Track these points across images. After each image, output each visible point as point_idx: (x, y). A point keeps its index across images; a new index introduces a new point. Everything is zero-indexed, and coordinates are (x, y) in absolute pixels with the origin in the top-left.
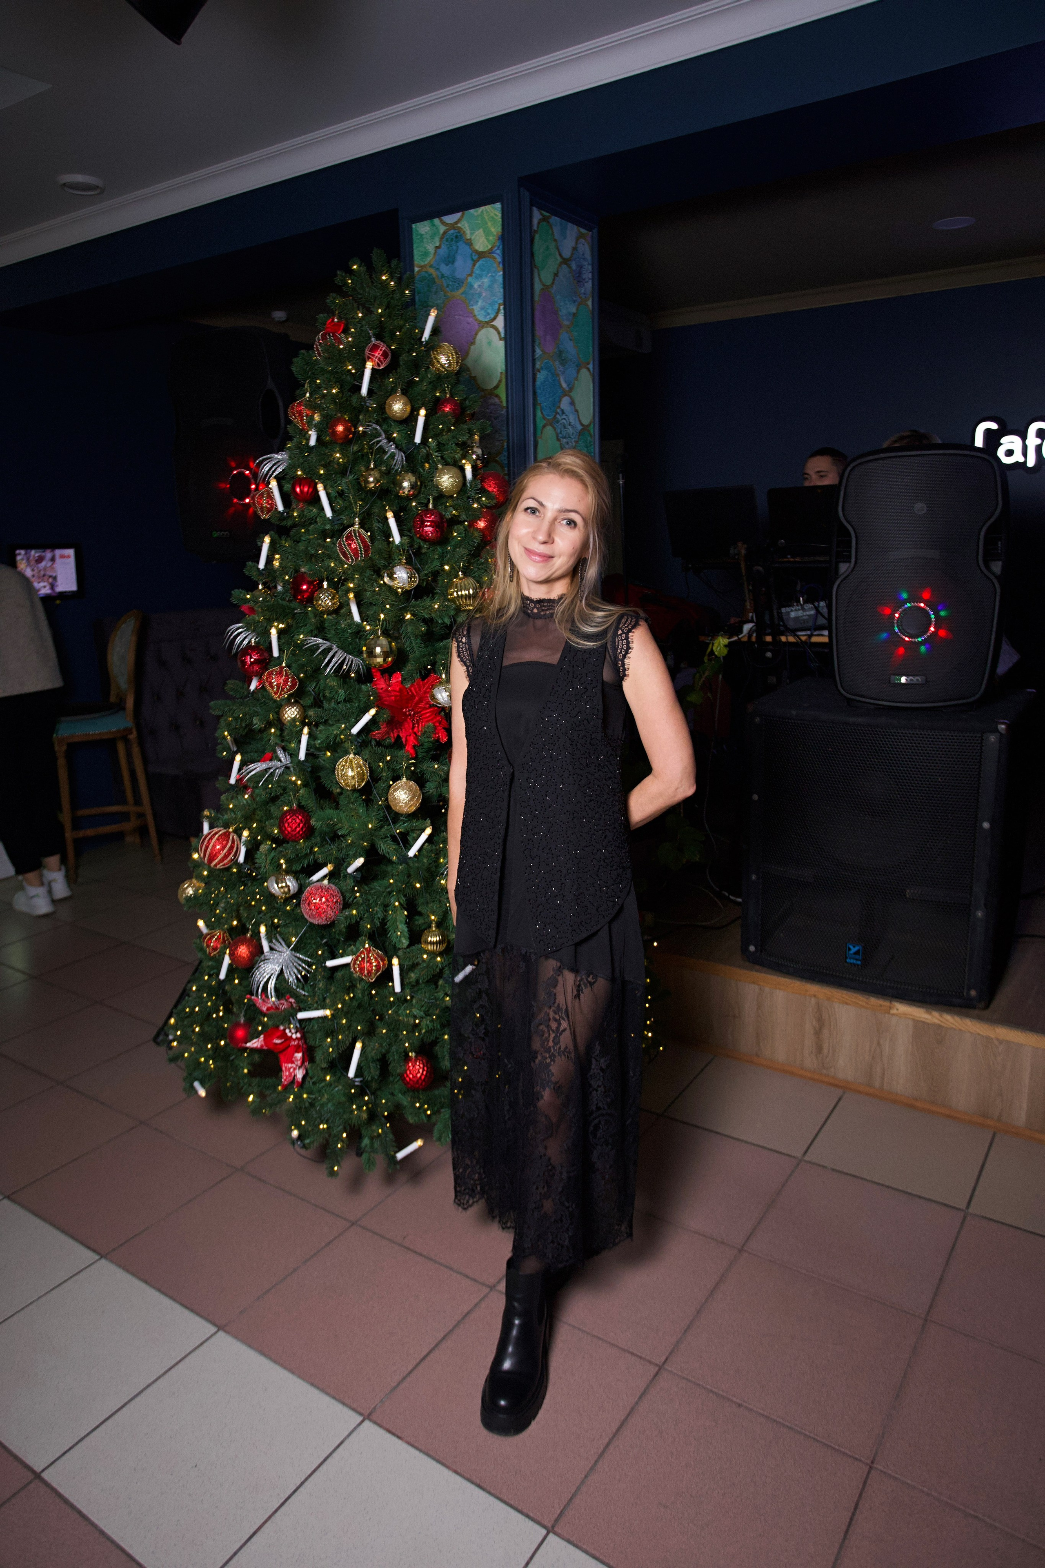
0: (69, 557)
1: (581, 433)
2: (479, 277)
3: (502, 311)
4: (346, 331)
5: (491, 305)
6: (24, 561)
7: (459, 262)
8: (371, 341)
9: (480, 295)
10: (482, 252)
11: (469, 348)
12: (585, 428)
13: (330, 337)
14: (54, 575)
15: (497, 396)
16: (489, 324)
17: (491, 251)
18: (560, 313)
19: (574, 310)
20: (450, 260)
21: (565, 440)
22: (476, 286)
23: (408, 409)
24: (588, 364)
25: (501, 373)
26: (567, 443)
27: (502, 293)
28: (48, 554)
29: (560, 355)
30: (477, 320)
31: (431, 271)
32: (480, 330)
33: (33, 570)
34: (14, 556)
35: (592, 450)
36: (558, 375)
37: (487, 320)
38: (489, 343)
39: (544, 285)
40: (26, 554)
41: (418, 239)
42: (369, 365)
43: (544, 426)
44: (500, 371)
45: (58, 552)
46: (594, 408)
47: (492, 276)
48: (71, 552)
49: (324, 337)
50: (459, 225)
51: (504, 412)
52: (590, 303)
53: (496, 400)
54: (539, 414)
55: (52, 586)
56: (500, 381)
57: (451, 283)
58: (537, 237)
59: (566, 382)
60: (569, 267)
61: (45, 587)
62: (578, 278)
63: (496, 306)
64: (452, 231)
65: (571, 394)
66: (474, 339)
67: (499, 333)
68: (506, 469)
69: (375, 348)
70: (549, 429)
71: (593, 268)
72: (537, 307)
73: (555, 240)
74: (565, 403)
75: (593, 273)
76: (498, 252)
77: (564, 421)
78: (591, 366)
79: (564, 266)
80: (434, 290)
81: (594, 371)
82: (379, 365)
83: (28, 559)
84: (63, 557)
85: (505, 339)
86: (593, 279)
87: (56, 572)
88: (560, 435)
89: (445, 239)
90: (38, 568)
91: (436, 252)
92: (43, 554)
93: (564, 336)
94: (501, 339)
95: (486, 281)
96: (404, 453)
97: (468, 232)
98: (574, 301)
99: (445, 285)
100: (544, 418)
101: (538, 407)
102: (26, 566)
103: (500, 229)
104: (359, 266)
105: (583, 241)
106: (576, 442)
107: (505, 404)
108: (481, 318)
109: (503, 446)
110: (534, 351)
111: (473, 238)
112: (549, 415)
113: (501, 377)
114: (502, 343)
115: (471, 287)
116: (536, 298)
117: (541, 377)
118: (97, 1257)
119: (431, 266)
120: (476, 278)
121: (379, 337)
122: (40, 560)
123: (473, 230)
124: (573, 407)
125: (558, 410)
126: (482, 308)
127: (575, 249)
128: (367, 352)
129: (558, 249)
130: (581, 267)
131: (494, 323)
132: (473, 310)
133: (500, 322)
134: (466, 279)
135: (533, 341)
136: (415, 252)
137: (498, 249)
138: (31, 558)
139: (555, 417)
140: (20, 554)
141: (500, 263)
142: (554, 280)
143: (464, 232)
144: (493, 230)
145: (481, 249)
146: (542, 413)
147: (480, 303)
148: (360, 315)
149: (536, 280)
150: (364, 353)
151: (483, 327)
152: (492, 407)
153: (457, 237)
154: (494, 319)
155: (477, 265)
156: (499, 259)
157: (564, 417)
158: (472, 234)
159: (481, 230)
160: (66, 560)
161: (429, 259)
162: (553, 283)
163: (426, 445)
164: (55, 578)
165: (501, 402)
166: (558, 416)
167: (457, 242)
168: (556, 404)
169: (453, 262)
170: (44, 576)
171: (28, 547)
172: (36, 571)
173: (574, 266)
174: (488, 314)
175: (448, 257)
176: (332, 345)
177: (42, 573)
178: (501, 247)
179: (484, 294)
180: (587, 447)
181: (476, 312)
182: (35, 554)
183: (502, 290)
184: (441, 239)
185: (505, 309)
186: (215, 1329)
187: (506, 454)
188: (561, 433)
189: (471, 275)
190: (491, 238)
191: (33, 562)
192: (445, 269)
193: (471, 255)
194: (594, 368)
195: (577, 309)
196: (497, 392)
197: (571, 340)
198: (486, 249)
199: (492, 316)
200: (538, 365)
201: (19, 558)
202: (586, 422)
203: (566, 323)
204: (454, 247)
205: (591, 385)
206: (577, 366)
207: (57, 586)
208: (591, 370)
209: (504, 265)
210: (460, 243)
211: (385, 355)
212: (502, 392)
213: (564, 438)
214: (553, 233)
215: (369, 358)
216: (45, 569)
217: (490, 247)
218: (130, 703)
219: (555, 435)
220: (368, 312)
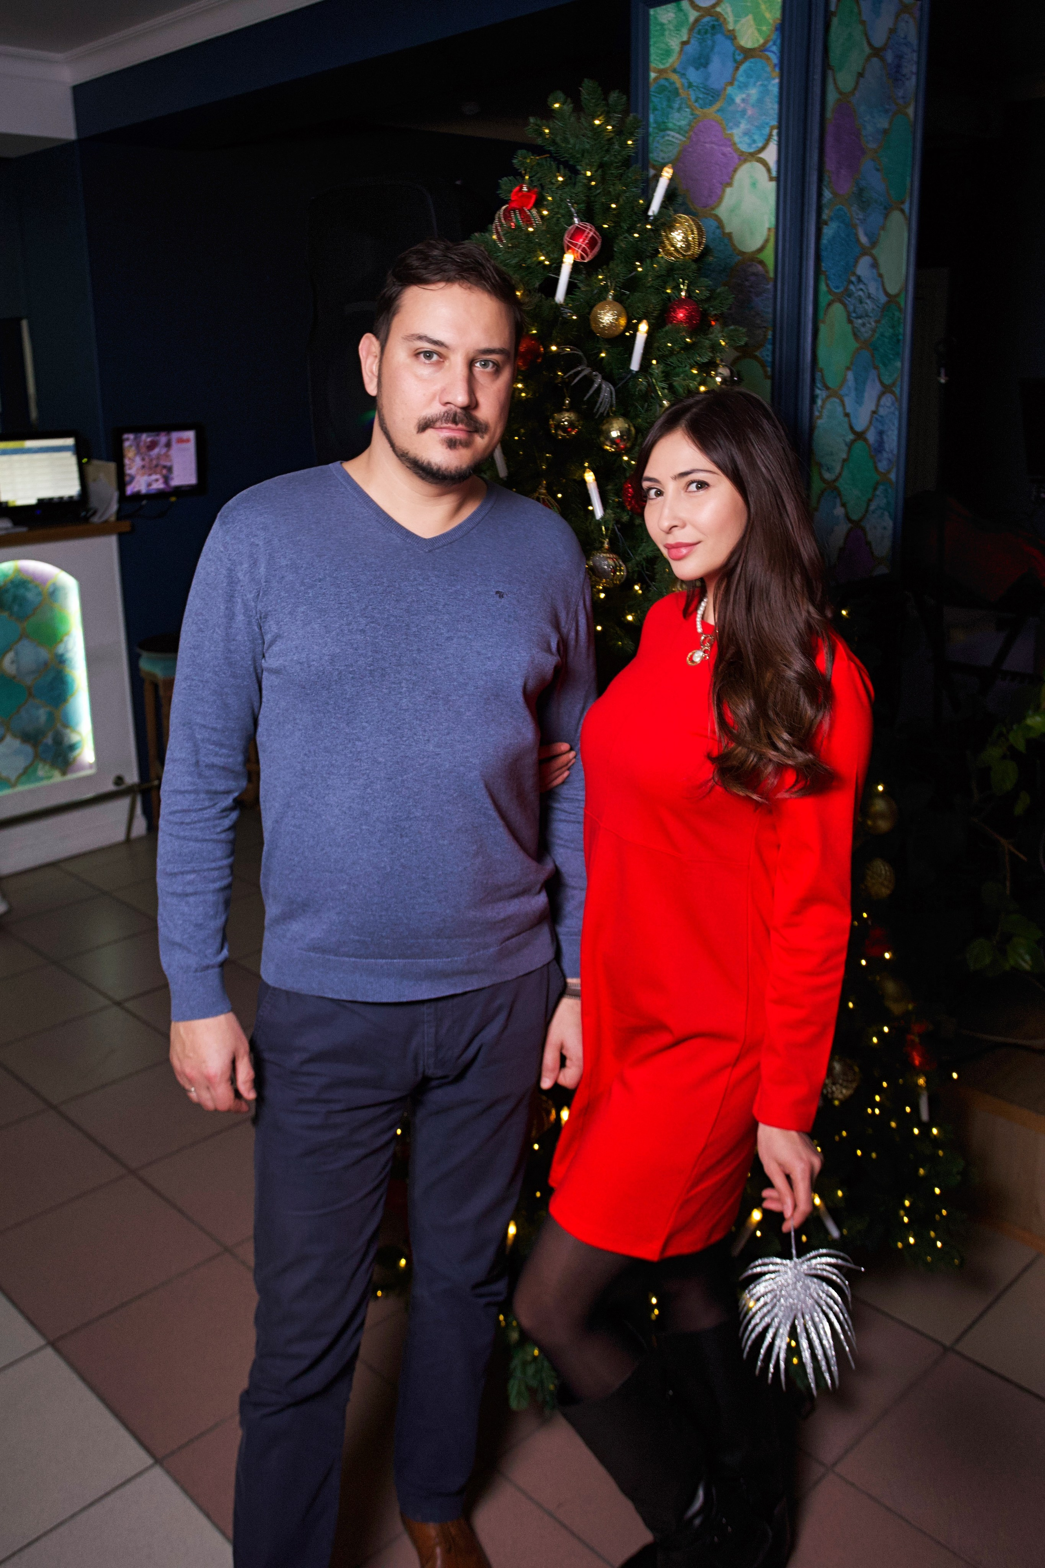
0: (188, 441)
1: (885, 308)
2: (744, 86)
3: (775, 138)
4: (539, 204)
5: (760, 128)
6: (133, 448)
7: (715, 65)
8: (573, 223)
9: (744, 112)
10: (750, 50)
11: (724, 191)
12: (892, 299)
13: (515, 214)
14: (168, 464)
15: (761, 262)
16: (754, 156)
17: (763, 49)
18: (864, 133)
19: (886, 125)
20: (702, 62)
21: (860, 321)
22: (738, 100)
23: (623, 322)
24: (903, 202)
25: (769, 229)
26: (864, 325)
27: (776, 111)
28: (163, 439)
29: (861, 198)
30: (737, 150)
31: (675, 77)
32: (741, 165)
33: (143, 459)
34: (122, 442)
35: (901, 330)
36: (855, 226)
37: (752, 150)
38: (754, 184)
39: (841, 93)
40: (135, 438)
41: (656, 31)
42: (569, 259)
43: (829, 304)
44: (767, 225)
45: (175, 435)
46: (907, 269)
47: (762, 85)
48: (190, 435)
49: (507, 216)
50: (718, 9)
51: (770, 286)
52: (911, 111)
53: (760, 268)
54: (823, 287)
55: (166, 480)
56: (767, 241)
57: (701, 96)
58: (835, 21)
59: (866, 235)
60: (883, 59)
61: (157, 480)
62: (896, 74)
63: (766, 131)
64: (707, 19)
65: (874, 252)
66: (731, 178)
67: (769, 170)
68: (769, 369)
69: (579, 232)
70: (837, 307)
71: (919, 57)
72: (830, 129)
73: (863, 23)
74: (863, 267)
75: (918, 63)
76: (774, 48)
77: (861, 293)
78: (906, 207)
79: (875, 60)
80: (676, 106)
81: (910, 213)
82: (583, 258)
83: (138, 447)
84: (181, 441)
85: (778, 179)
86: (918, 74)
87: (171, 460)
88: (854, 315)
89: (696, 31)
90: (150, 456)
91: (681, 50)
92: (157, 438)
93: (867, 165)
94: (771, 179)
95: (754, 92)
96: (614, 385)
97: (730, 19)
98: (886, 111)
99: (693, 98)
100: (830, 291)
101: (823, 277)
102: (136, 455)
103: (778, 14)
104: (563, 104)
105: (906, 16)
106: (877, 322)
107: (772, 275)
108: (744, 147)
109: (765, 336)
110: (820, 195)
111: (737, 28)
112: (837, 287)
113: (769, 235)
114: (773, 184)
115: (731, 101)
116: (829, 114)
117: (828, 232)
119: (674, 71)
120: (740, 87)
121: (588, 216)
122: (152, 446)
123: (738, 16)
124: (875, 271)
125: (853, 279)
126: (746, 133)
127: (892, 31)
128: (566, 238)
129: (866, 35)
130: (899, 57)
131: (762, 155)
132: (732, 135)
133: (771, 154)
134: (725, 89)
135: (820, 180)
136: (653, 50)
137: (774, 44)
138: (142, 444)
139: (847, 289)
140: (128, 439)
141: (775, 65)
142: (857, 83)
143: (725, 19)
144: (768, 15)
145: (749, 45)
146: (827, 285)
147: (743, 126)
148: (560, 179)
149: (831, 87)
150: (562, 240)
151: (745, 161)
152: (753, 278)
153: (713, 27)
154: (763, 148)
155: (743, 68)
156: (775, 59)
157: (861, 286)
158: (736, 22)
159: (750, 17)
160: (184, 445)
161: (671, 60)
162: (855, 88)
163: (646, 371)
164: (170, 469)
165: (767, 272)
166: (852, 287)
167: (713, 35)
168: (850, 269)
169: (706, 65)
170: (157, 466)
171: (138, 430)
172: (147, 459)
173: (889, 56)
174: (754, 141)
175: (699, 58)
176: (518, 227)
177: (154, 462)
178: (779, 42)
179: (749, 112)
180: (893, 327)
181: (736, 139)
182: (146, 438)
183: (776, 106)
184: (691, 30)
185: (779, 135)
187: (770, 347)
188: (854, 312)
189: (731, 83)
190: (764, 28)
191: (143, 450)
192: (693, 75)
193: (734, 54)
194: (911, 209)
195: (891, 123)
196: (761, 256)
197: (878, 170)
198: (756, 45)
199: (760, 145)
200: (825, 217)
201: (127, 444)
202: (893, 290)
203: (872, 146)
204: (709, 43)
205: (906, 235)
206: (885, 208)
207: (172, 479)
208: (907, 210)
209: (781, 69)
210: (719, 37)
211: (592, 243)
212: (768, 256)
213: (860, 317)
214: (860, 13)
215: (569, 248)
216: (158, 457)
217: (761, 41)
219: (845, 314)
220: (573, 172)
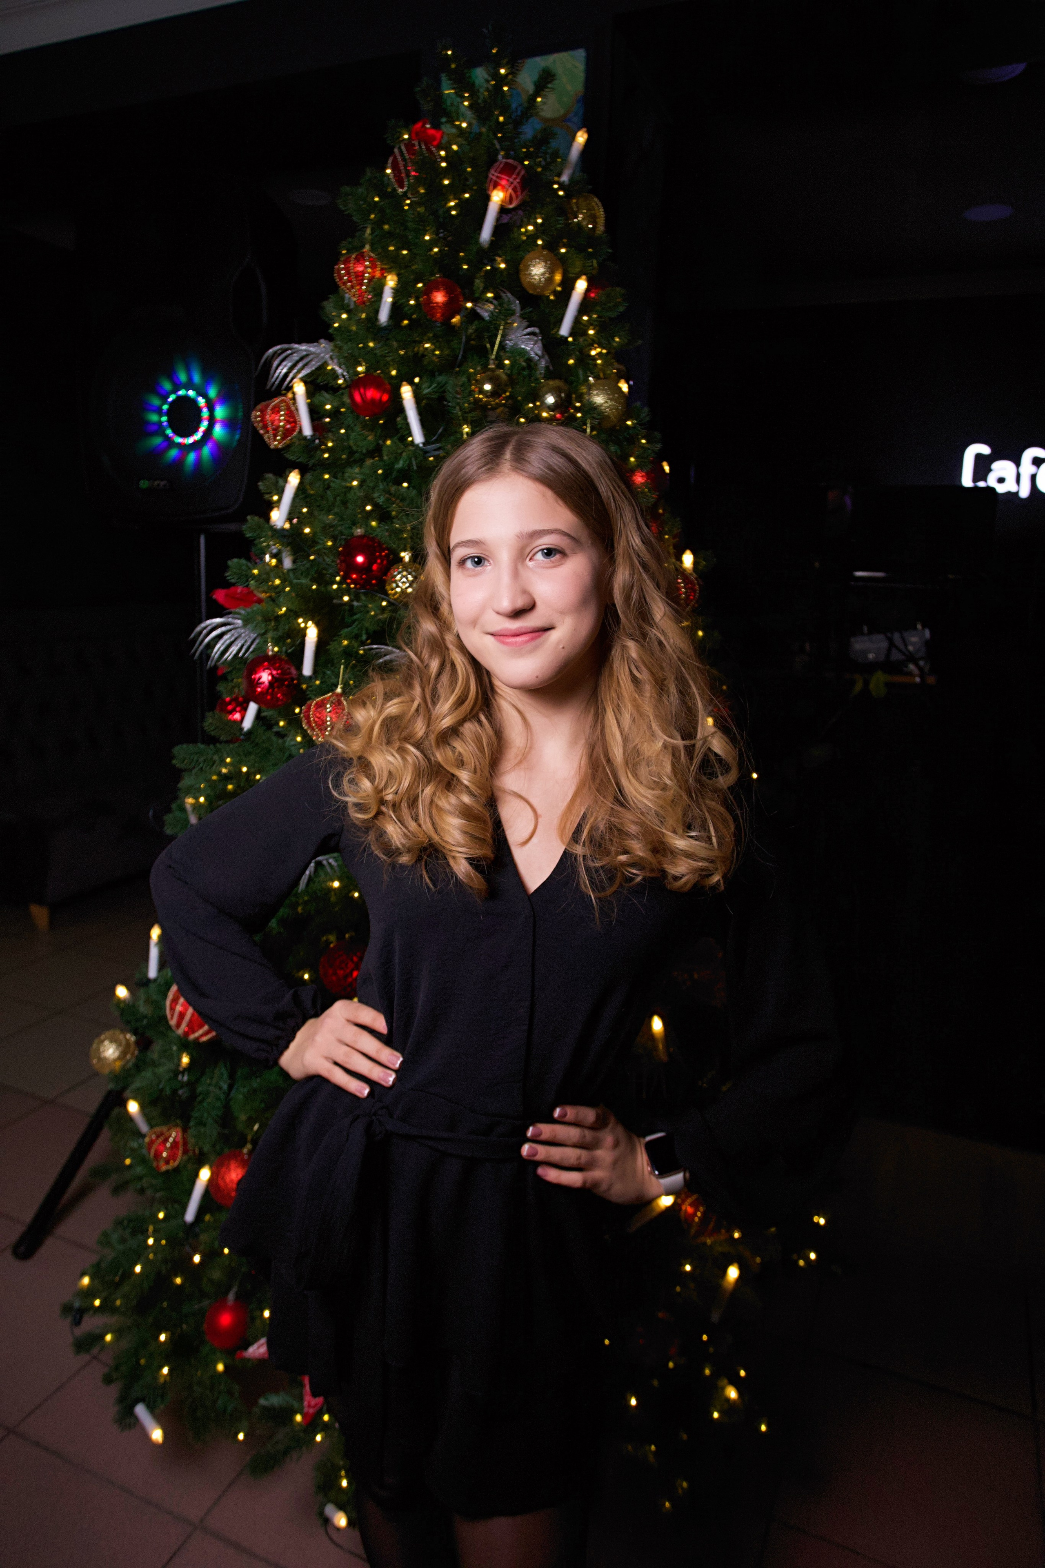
23: (557, 276)
42: (497, 197)
82: (511, 200)
103: (581, 87)
128: (492, 174)
137: (576, 115)
144: (571, 89)
150: (486, 176)
178: (581, 113)
190: (567, 100)
211: (524, 183)
215: (498, 185)
217: (562, 112)
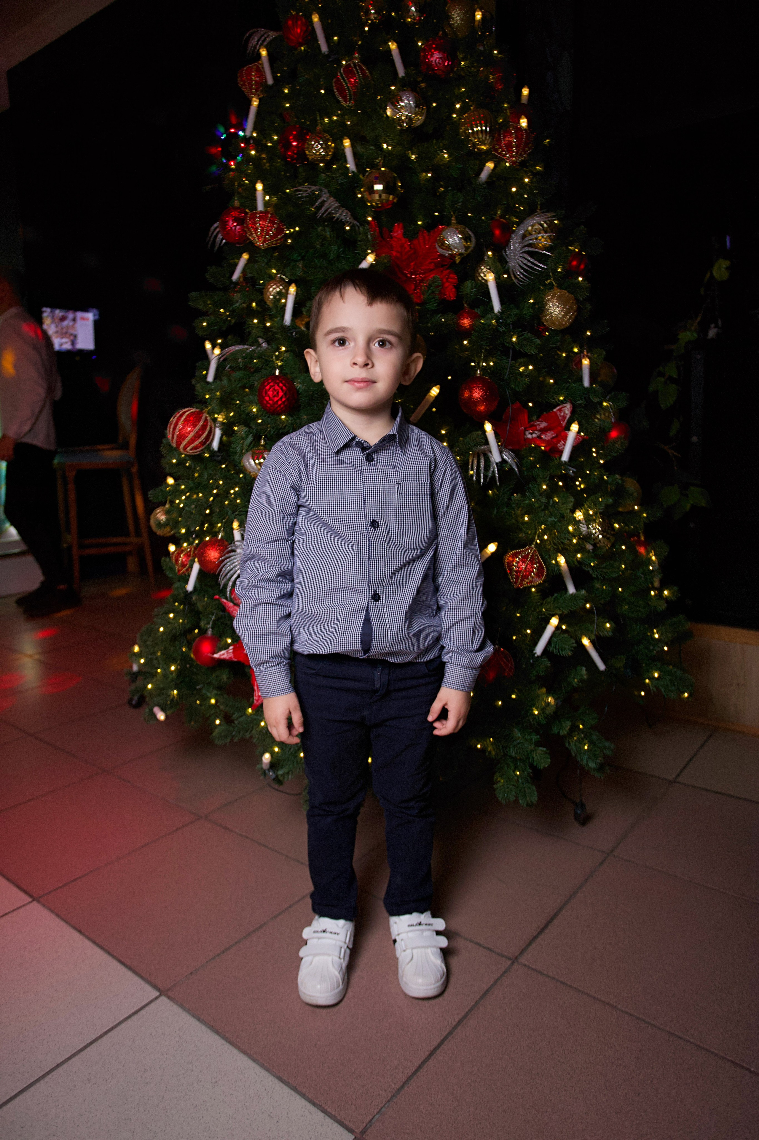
0: (89, 319)
6: (50, 318)
14: (74, 333)
28: (71, 315)
33: (57, 327)
34: (41, 312)
40: (51, 312)
45: (79, 314)
48: (90, 315)
55: (73, 343)
61: (66, 343)
83: (53, 317)
84: (83, 319)
87: (76, 331)
90: (62, 325)
92: (66, 314)
102: (52, 322)
118: (30, 900)
122: (63, 319)
138: (55, 317)
140: (45, 312)
160: (86, 322)
164: (75, 337)
170: (66, 333)
171: (53, 306)
172: (60, 327)
177: (64, 331)
182: (58, 313)
186: (158, 994)
191: (56, 321)
201: (45, 315)
207: (77, 343)
216: (67, 327)
218: (133, 440)
